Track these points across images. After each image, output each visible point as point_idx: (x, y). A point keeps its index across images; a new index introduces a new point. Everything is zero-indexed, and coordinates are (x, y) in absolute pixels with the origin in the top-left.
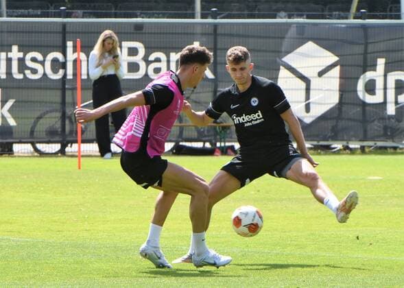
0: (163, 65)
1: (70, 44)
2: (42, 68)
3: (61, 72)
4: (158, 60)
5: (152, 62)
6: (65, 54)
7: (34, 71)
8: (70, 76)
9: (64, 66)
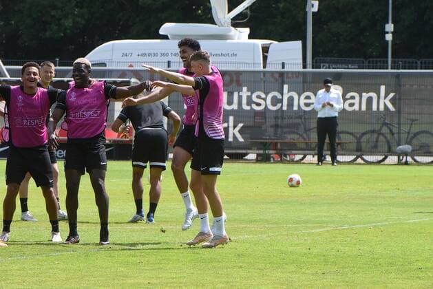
0: (357, 101)
1: (286, 87)
2: (264, 102)
3: (279, 105)
4: (353, 98)
5: (347, 99)
6: (282, 94)
7: (258, 104)
8: (285, 108)
9: (281, 101)
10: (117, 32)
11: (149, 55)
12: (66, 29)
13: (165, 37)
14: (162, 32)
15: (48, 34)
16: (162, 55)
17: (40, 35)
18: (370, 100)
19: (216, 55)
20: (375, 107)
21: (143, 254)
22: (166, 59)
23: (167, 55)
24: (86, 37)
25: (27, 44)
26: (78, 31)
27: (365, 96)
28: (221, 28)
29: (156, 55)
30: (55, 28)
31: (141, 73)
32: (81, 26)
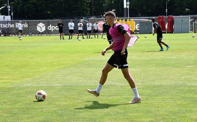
8: (9, 27)
18: (24, 26)
20: (25, 27)
27: (23, 25)
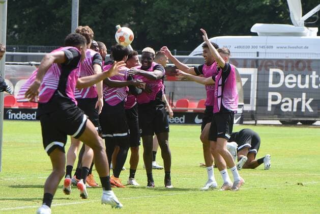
10: (220, 30)
11: (243, 47)
12: (182, 28)
13: (255, 34)
14: (253, 30)
15: (168, 31)
16: (253, 47)
17: (163, 32)
19: (293, 47)
21: (237, 195)
22: (256, 50)
23: (256, 47)
24: (196, 34)
25: (153, 39)
26: (191, 29)
28: (297, 27)
29: (248, 47)
30: (174, 27)
31: (237, 61)
32: (193, 26)
